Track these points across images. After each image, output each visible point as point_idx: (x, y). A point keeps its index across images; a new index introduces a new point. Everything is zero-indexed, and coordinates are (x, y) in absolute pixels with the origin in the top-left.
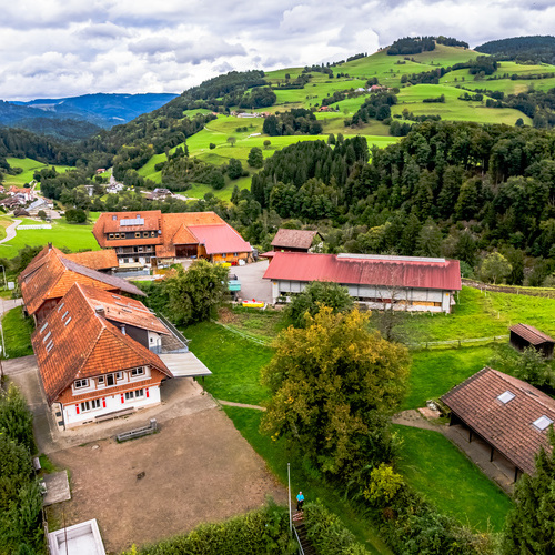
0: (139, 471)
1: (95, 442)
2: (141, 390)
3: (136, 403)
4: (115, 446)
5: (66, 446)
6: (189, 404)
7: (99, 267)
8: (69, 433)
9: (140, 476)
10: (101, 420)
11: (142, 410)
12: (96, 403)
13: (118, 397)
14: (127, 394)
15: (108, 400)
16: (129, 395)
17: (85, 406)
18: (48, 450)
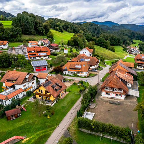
0: (109, 110)
1: (105, 101)
2: (120, 95)
3: (118, 97)
4: (109, 104)
5: (100, 100)
6: (131, 102)
7: (129, 66)
8: (102, 98)
9: (109, 111)
10: (109, 98)
11: (119, 99)
12: (109, 94)
13: (114, 94)
14: (117, 94)
15: (112, 94)
16: (117, 95)
17: (107, 93)
18: (96, 99)
